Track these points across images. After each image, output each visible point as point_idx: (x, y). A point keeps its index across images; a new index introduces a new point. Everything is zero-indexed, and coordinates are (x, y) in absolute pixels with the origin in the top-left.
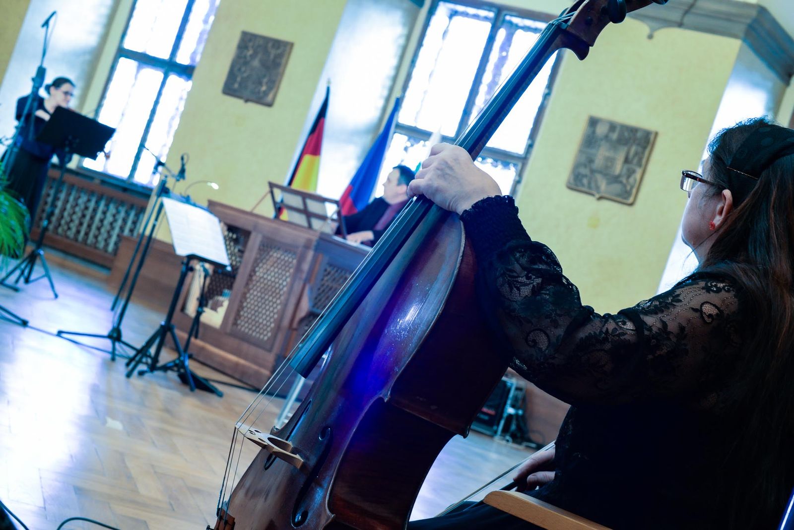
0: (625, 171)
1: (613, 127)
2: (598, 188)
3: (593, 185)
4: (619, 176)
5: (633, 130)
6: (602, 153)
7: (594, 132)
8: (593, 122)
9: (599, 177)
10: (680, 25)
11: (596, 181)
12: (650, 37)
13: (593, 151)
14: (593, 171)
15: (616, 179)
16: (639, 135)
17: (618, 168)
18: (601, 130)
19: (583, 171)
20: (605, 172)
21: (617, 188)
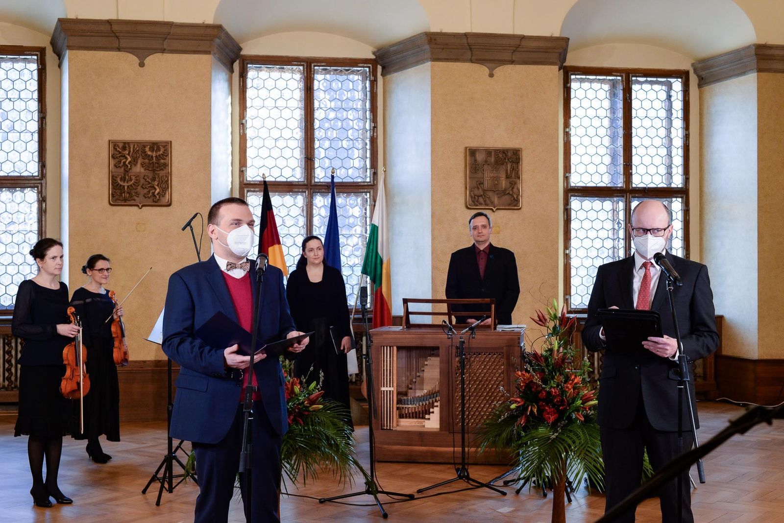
0: (508, 185)
1: (488, 152)
2: (492, 203)
3: (488, 201)
4: (505, 190)
5: (504, 151)
6: (488, 176)
7: (475, 160)
8: (472, 152)
9: (490, 194)
10: (512, 62)
11: (489, 198)
12: (491, 75)
13: (480, 175)
14: (484, 191)
15: (504, 193)
16: (510, 154)
17: (504, 183)
18: (480, 157)
19: (477, 192)
20: (495, 189)
21: (506, 198)
